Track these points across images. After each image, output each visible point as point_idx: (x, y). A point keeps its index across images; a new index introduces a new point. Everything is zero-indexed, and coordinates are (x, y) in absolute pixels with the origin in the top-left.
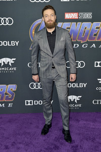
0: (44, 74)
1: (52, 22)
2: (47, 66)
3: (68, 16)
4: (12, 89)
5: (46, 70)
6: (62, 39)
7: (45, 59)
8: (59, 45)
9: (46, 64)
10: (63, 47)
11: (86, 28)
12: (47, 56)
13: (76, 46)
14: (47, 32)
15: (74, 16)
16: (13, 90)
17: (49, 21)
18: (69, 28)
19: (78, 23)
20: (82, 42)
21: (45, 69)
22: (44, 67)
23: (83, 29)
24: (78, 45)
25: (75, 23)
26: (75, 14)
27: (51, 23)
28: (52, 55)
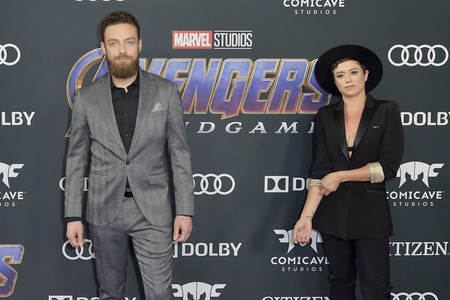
0: (99, 213)
1: (129, 62)
2: (111, 188)
3: (181, 40)
4: (7, 260)
5: (107, 201)
6: (157, 107)
7: (105, 167)
8: (149, 124)
9: (108, 183)
10: (160, 132)
11: (234, 76)
12: (109, 158)
13: (207, 127)
14: (114, 88)
15: (200, 39)
16: (12, 262)
17: (118, 58)
18: (185, 75)
19: (212, 60)
20: (224, 117)
21: (103, 196)
22: (100, 191)
23: (228, 80)
24: (213, 126)
25: (204, 60)
26: (202, 35)
27: (124, 64)
28: (125, 156)
